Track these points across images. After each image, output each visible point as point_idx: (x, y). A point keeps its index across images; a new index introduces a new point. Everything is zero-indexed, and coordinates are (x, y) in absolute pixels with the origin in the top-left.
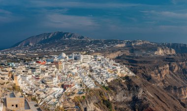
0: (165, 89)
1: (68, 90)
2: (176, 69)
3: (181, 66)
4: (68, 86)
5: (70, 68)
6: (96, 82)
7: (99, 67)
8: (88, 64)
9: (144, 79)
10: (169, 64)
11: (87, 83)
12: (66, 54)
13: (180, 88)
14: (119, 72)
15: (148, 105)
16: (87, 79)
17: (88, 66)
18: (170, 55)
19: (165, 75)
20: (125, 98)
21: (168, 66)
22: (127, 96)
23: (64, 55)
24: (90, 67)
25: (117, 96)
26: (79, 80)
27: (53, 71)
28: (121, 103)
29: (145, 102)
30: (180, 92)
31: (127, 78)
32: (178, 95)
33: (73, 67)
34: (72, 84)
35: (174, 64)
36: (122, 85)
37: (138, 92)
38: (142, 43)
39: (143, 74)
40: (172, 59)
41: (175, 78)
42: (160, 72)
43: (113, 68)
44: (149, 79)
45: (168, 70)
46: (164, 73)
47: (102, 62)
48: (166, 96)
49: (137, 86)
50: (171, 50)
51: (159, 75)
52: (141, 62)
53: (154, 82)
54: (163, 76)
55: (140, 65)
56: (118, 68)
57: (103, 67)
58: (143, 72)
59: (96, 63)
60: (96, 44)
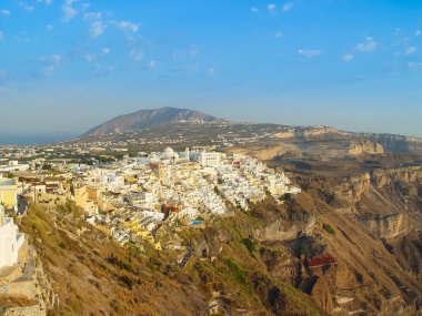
0: (359, 218)
1: (173, 216)
2: (384, 181)
3: (391, 177)
4: (173, 209)
5: (181, 176)
6: (228, 203)
7: (235, 175)
8: (216, 169)
9: (319, 200)
10: (371, 173)
11: (211, 206)
12: (175, 150)
13: (385, 218)
14: (272, 185)
15: (323, 248)
16: (212, 198)
17: (214, 173)
18: (373, 156)
19: (363, 194)
20: (283, 233)
21: (368, 176)
22: (285, 230)
23: (170, 152)
24: (219, 175)
25: (267, 229)
26: (196, 199)
27: (146, 180)
28: (274, 243)
29: (318, 242)
30: (387, 225)
31: (287, 196)
32: (382, 229)
33: (186, 174)
34: (180, 207)
35: (379, 173)
36: (277, 211)
37: (307, 222)
38: (323, 132)
39: (319, 190)
40: (377, 162)
41: (379, 199)
42: (352, 187)
43: (263, 178)
44: (330, 199)
45: (368, 184)
46: (360, 189)
47: (242, 166)
48: (359, 231)
49: (305, 213)
50: (375, 146)
51: (350, 192)
52: (319, 168)
53: (339, 205)
54: (358, 194)
55: (317, 173)
56: (272, 178)
57: (243, 176)
58: (320, 187)
59: (230, 167)
60: (236, 133)
